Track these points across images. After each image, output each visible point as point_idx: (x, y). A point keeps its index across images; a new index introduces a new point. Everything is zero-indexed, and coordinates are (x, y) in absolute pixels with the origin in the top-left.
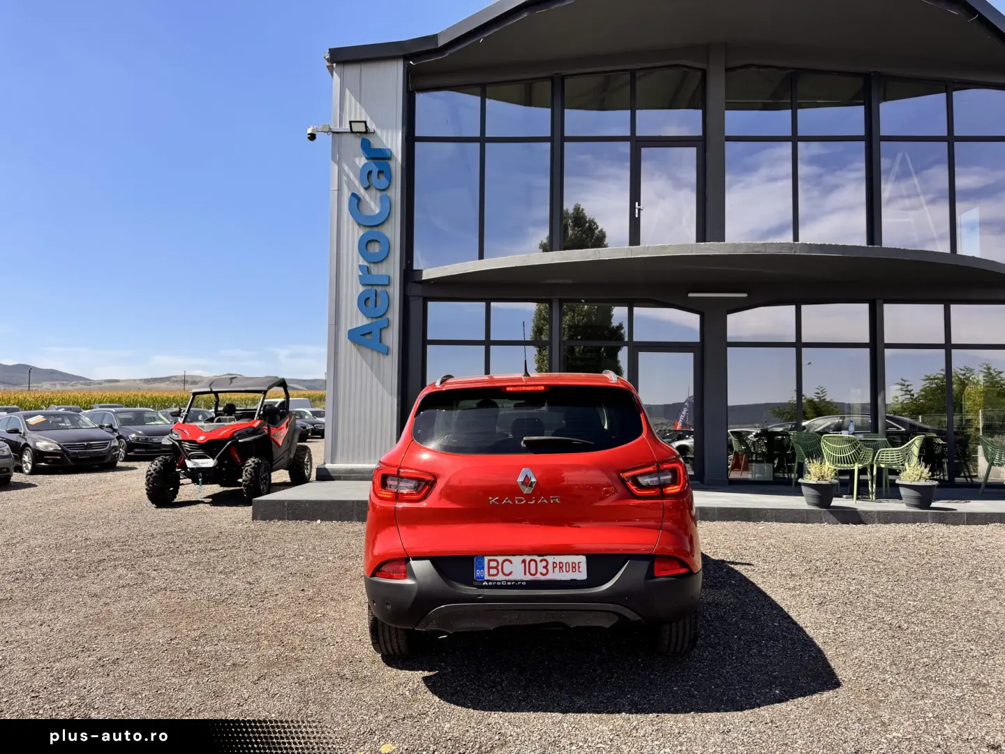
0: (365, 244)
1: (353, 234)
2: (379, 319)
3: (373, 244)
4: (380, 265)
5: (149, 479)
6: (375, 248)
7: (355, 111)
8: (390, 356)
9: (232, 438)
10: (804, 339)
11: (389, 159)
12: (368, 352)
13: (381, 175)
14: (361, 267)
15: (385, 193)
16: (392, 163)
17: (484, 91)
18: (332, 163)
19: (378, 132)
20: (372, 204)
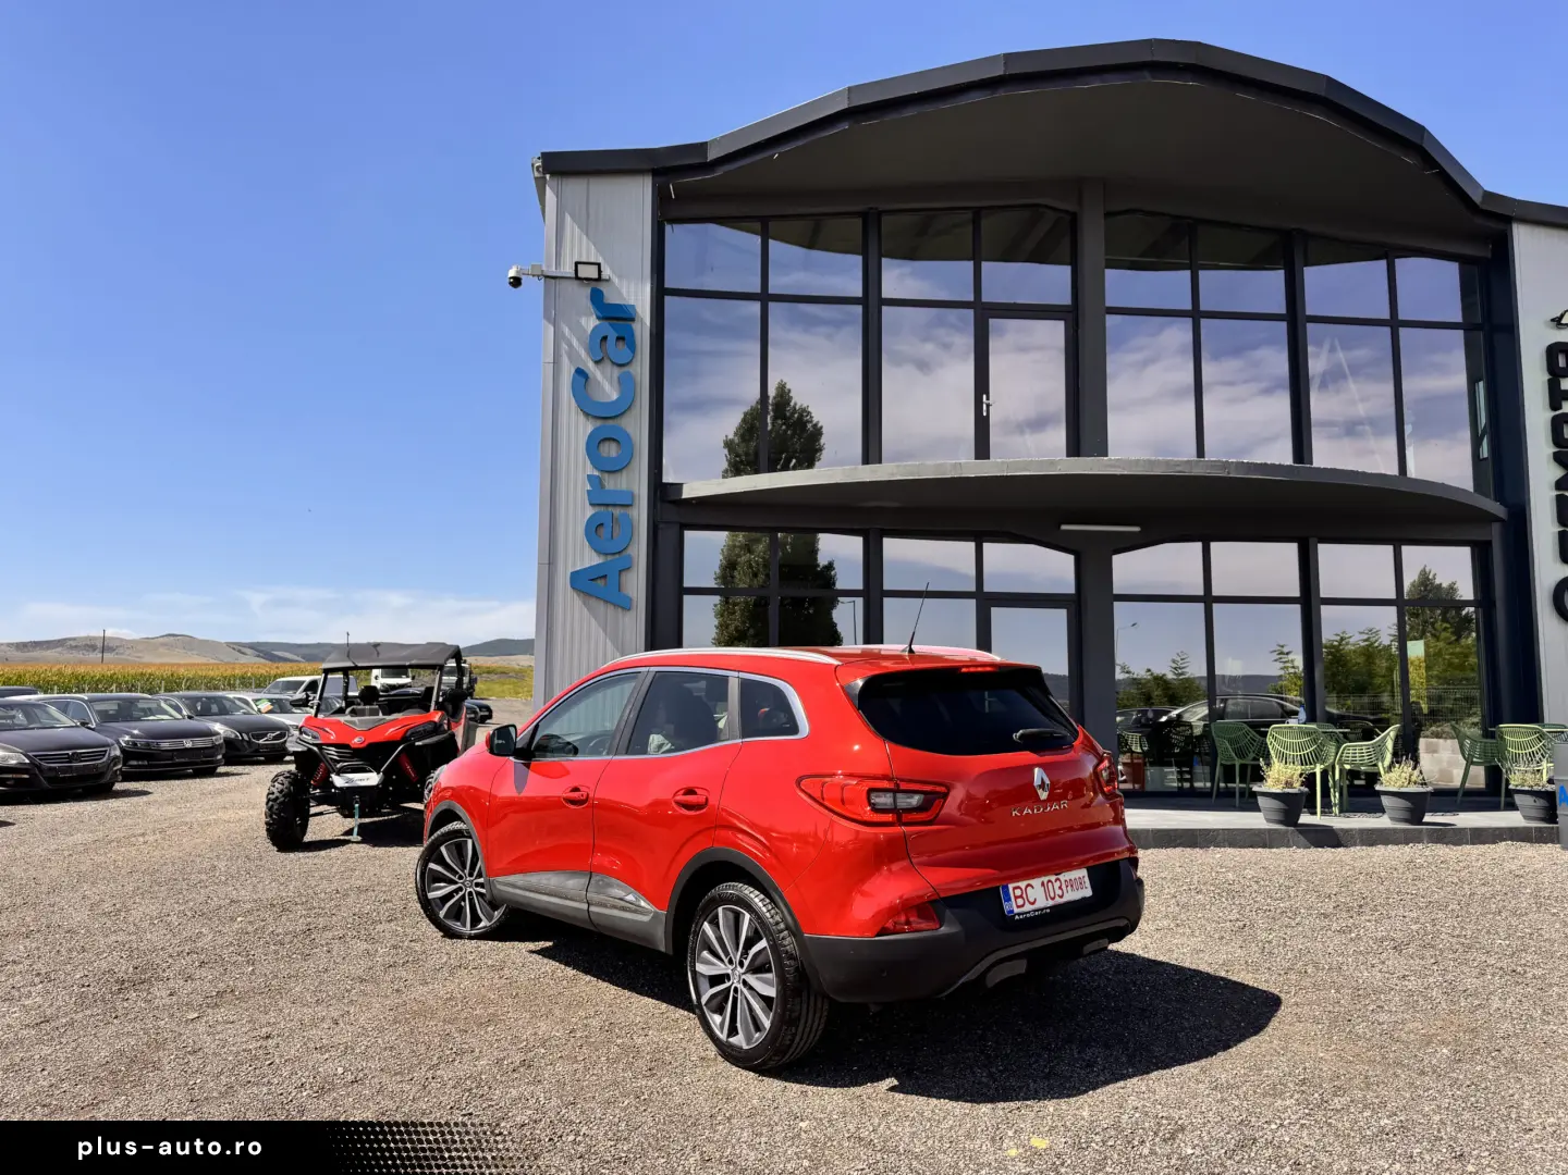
0: (594, 444)
1: (577, 428)
2: (617, 556)
3: (607, 444)
4: (618, 475)
5: (272, 806)
6: (611, 450)
7: (578, 247)
8: (633, 613)
9: (405, 739)
10: (1216, 592)
11: (633, 320)
12: (600, 606)
13: (621, 343)
14: (590, 477)
15: (625, 369)
16: (636, 326)
17: (765, 229)
18: (544, 322)
19: (616, 280)
20: (607, 386)
